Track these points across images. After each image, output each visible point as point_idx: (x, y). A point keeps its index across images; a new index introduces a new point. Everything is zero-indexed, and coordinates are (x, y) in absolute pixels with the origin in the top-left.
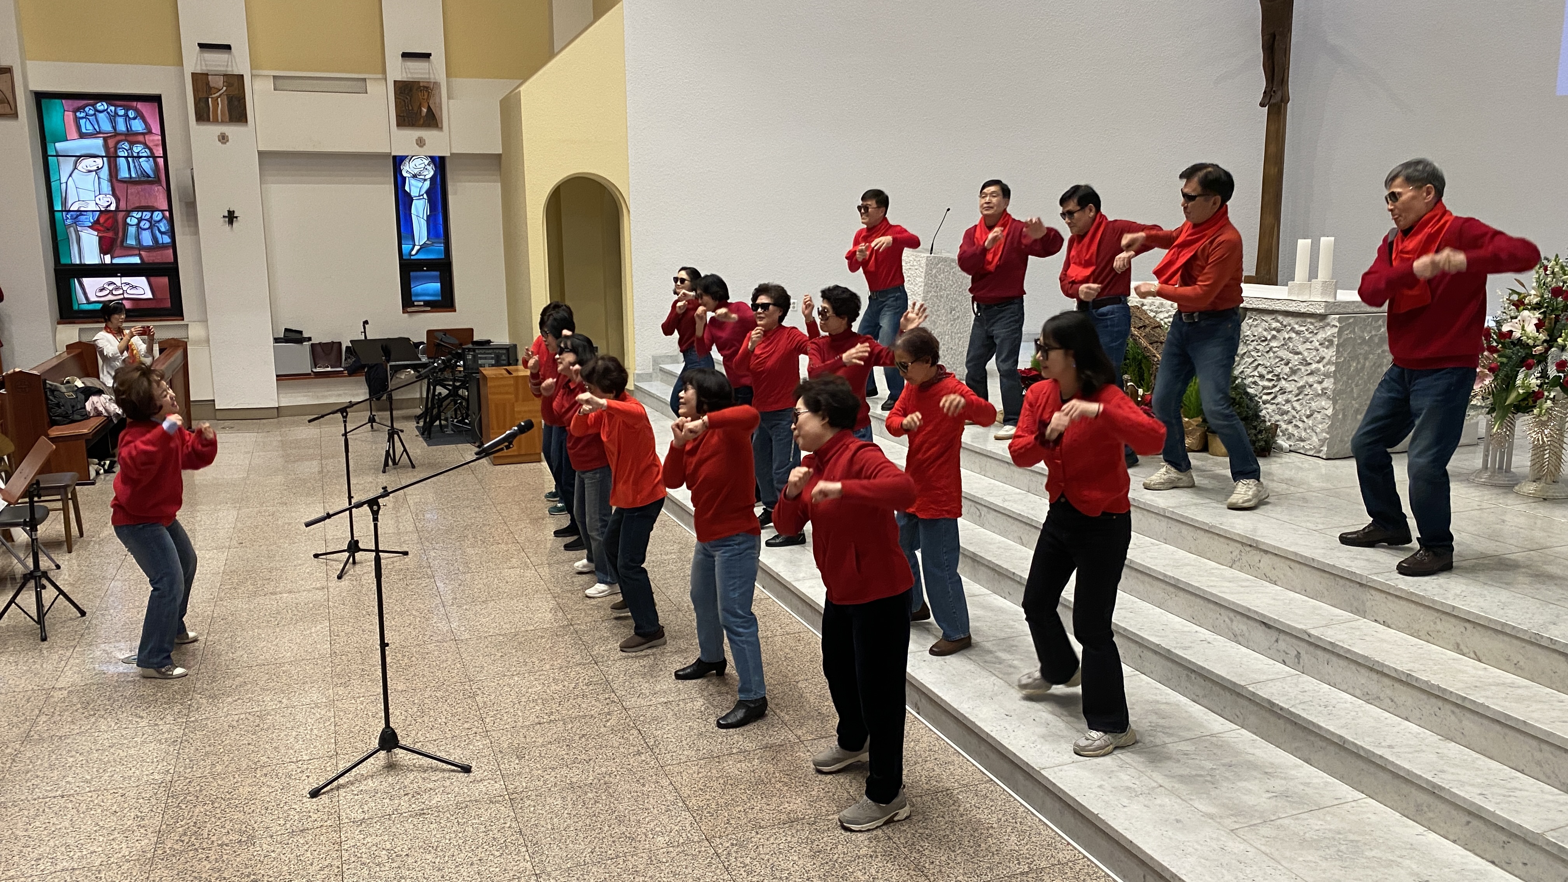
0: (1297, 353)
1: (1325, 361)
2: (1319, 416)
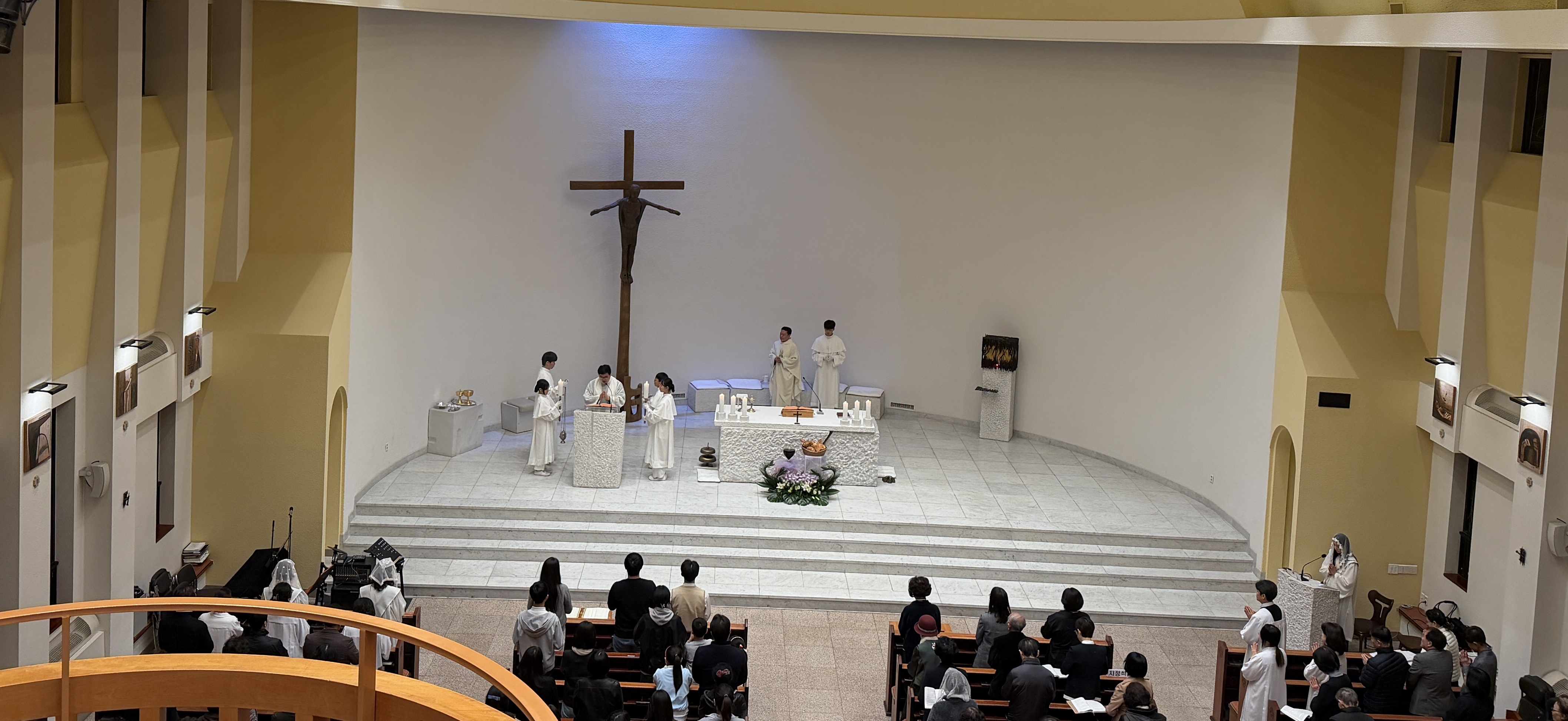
0: (860, 448)
1: (874, 450)
2: (872, 471)
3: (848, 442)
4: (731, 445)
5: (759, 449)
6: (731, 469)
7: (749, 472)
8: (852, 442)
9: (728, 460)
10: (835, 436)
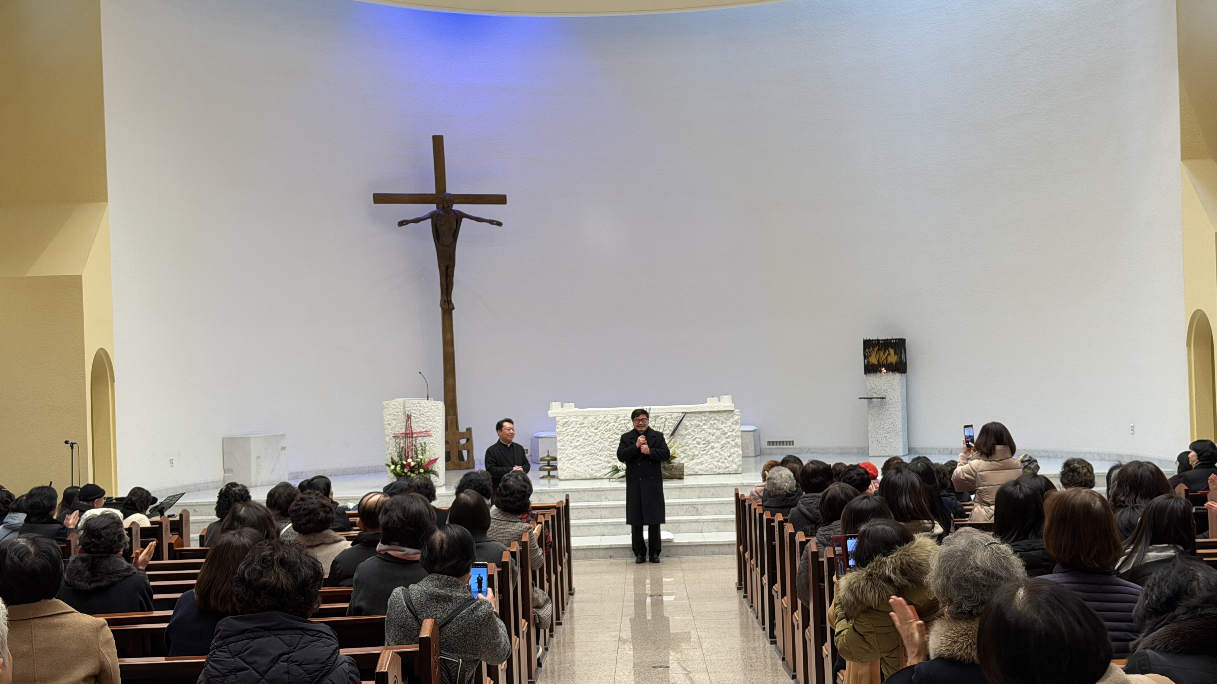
0: (718, 429)
1: (735, 431)
2: (735, 455)
3: (704, 424)
4: (569, 437)
5: (602, 439)
6: (571, 464)
7: (592, 467)
8: (709, 424)
9: (567, 454)
10: (688, 419)
